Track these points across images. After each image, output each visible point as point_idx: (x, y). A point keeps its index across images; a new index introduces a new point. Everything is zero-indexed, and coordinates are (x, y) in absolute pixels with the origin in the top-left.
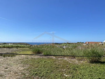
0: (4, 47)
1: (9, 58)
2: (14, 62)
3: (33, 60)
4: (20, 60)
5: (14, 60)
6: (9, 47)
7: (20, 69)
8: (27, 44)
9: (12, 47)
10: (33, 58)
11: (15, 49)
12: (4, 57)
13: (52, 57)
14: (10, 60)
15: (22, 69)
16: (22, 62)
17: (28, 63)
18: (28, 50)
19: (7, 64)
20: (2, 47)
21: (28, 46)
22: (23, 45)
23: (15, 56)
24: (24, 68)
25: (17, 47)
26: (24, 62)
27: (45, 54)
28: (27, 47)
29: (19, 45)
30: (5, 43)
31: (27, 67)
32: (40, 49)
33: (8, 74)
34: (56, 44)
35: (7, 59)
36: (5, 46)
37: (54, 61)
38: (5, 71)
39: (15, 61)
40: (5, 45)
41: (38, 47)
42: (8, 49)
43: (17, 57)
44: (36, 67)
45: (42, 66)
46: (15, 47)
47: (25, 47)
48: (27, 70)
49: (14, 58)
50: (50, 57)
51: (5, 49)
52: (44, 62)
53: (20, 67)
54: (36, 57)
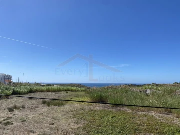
0: (48, 91)
1: (56, 107)
2: (63, 116)
3: (93, 113)
4: (72, 112)
5: (63, 111)
6: (55, 91)
7: (73, 127)
8: (81, 86)
9: (59, 91)
10: (92, 109)
11: (63, 94)
12: (49, 106)
13: (126, 109)
14: (58, 112)
15: (76, 127)
16: (75, 116)
17: (85, 118)
18: (83, 96)
19: (53, 118)
20: (45, 91)
21: (83, 89)
22: (75, 88)
23: (63, 105)
24: (79, 126)
25: (67, 91)
26: (78, 116)
27: (113, 102)
28: (82, 91)
29: (70, 88)
30: (49, 85)
31: (83, 124)
32: (103, 95)
34: (132, 85)
35: (53, 109)
36: (49, 89)
37: (130, 118)
38: (51, 129)
39: (64, 113)
40: (50, 87)
41: (99, 91)
42: (53, 93)
43: (67, 107)
44: (99, 126)
45: (109, 124)
47: (78, 91)
48: (84, 129)
49: (62, 108)
50: (123, 109)
51: (50, 93)
52: (113, 118)
53: (72, 124)
54: (99, 107)
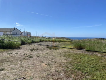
0: (49, 41)
1: (54, 50)
2: (58, 55)
3: (75, 55)
4: (63, 53)
5: (58, 53)
6: (53, 41)
7: (64, 62)
8: (68, 39)
9: (56, 41)
10: (75, 52)
11: (58, 43)
12: (50, 49)
13: (97, 53)
14: (55, 52)
15: (65, 62)
16: (64, 56)
17: (70, 57)
18: (69, 45)
19: (53, 56)
20: (48, 41)
21: (69, 40)
22: (64, 40)
23: (58, 49)
24: (67, 61)
25: (60, 41)
26: (67, 56)
27: (88, 49)
28: (68, 42)
29: (61, 40)
30: (50, 38)
32: (82, 44)
33: (54, 64)
34: (101, 39)
35: (53, 51)
37: (100, 59)
38: (52, 62)
40: (50, 39)
41: (79, 42)
42: (52, 43)
43: (60, 50)
44: (79, 63)
45: (86, 62)
46: (58, 41)
47: (66, 42)
48: (70, 63)
49: (57, 51)
50: (94, 53)
51: (50, 42)
52: (88, 58)
53: (63, 60)
54: (79, 52)
